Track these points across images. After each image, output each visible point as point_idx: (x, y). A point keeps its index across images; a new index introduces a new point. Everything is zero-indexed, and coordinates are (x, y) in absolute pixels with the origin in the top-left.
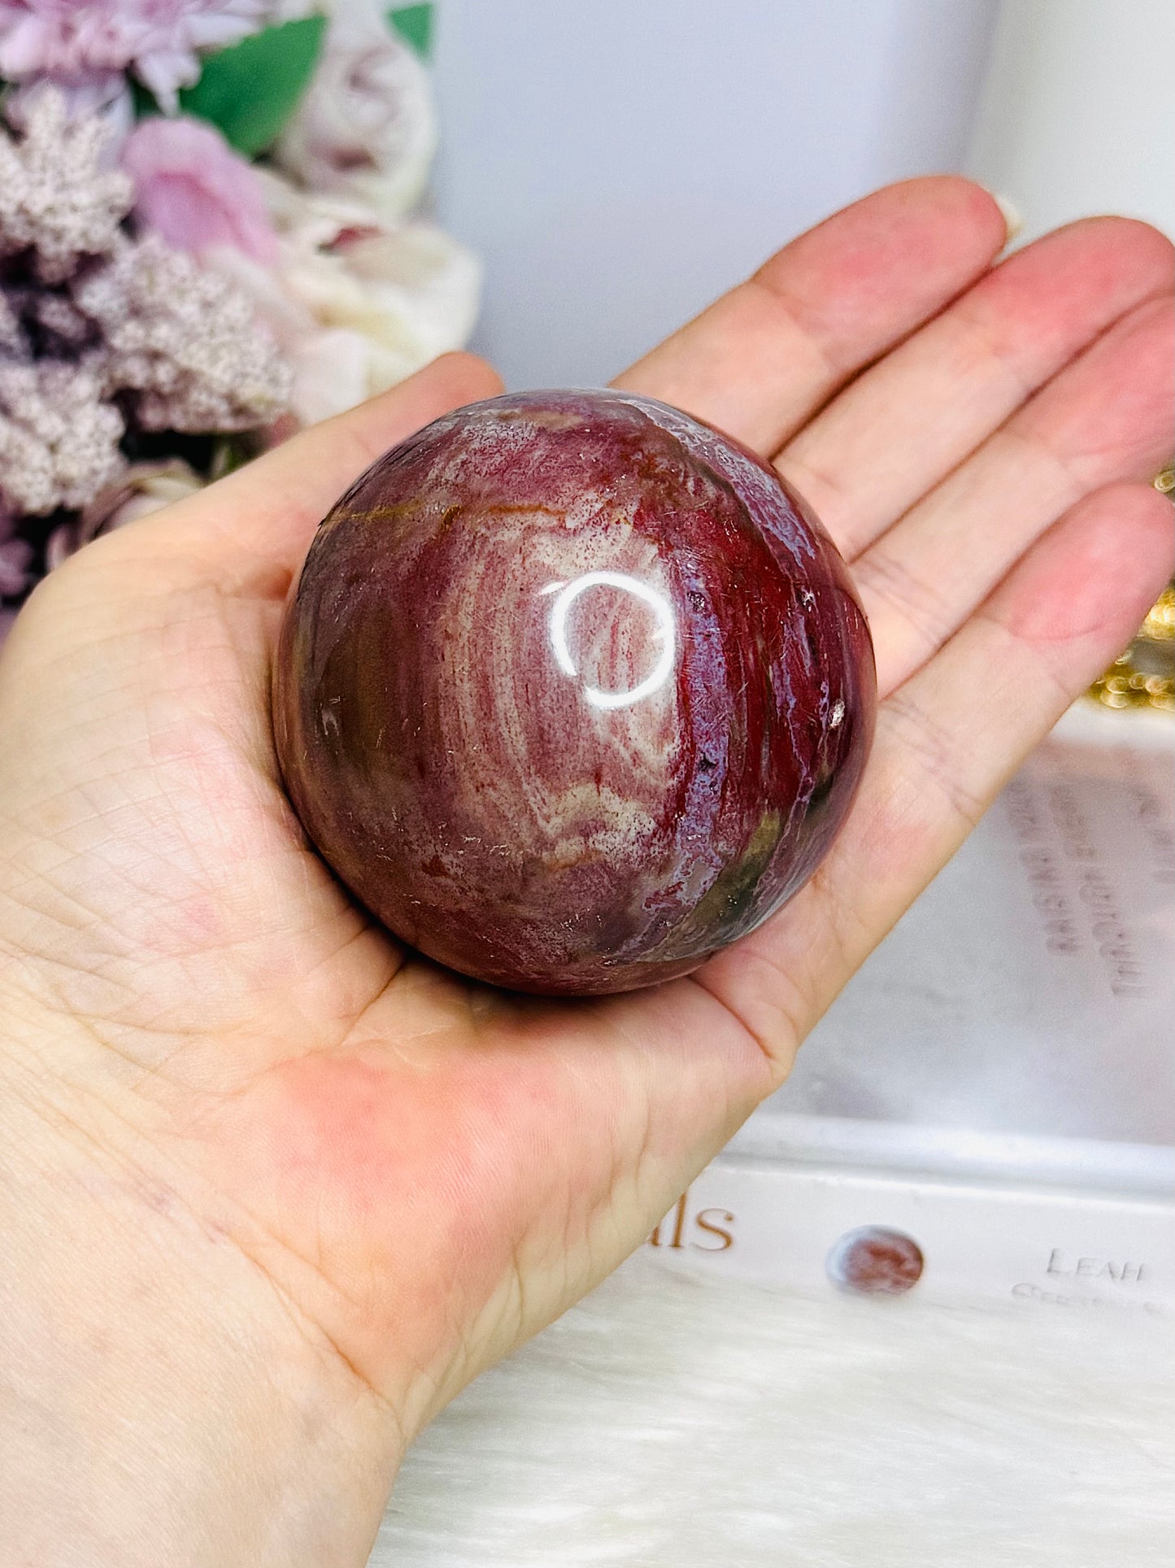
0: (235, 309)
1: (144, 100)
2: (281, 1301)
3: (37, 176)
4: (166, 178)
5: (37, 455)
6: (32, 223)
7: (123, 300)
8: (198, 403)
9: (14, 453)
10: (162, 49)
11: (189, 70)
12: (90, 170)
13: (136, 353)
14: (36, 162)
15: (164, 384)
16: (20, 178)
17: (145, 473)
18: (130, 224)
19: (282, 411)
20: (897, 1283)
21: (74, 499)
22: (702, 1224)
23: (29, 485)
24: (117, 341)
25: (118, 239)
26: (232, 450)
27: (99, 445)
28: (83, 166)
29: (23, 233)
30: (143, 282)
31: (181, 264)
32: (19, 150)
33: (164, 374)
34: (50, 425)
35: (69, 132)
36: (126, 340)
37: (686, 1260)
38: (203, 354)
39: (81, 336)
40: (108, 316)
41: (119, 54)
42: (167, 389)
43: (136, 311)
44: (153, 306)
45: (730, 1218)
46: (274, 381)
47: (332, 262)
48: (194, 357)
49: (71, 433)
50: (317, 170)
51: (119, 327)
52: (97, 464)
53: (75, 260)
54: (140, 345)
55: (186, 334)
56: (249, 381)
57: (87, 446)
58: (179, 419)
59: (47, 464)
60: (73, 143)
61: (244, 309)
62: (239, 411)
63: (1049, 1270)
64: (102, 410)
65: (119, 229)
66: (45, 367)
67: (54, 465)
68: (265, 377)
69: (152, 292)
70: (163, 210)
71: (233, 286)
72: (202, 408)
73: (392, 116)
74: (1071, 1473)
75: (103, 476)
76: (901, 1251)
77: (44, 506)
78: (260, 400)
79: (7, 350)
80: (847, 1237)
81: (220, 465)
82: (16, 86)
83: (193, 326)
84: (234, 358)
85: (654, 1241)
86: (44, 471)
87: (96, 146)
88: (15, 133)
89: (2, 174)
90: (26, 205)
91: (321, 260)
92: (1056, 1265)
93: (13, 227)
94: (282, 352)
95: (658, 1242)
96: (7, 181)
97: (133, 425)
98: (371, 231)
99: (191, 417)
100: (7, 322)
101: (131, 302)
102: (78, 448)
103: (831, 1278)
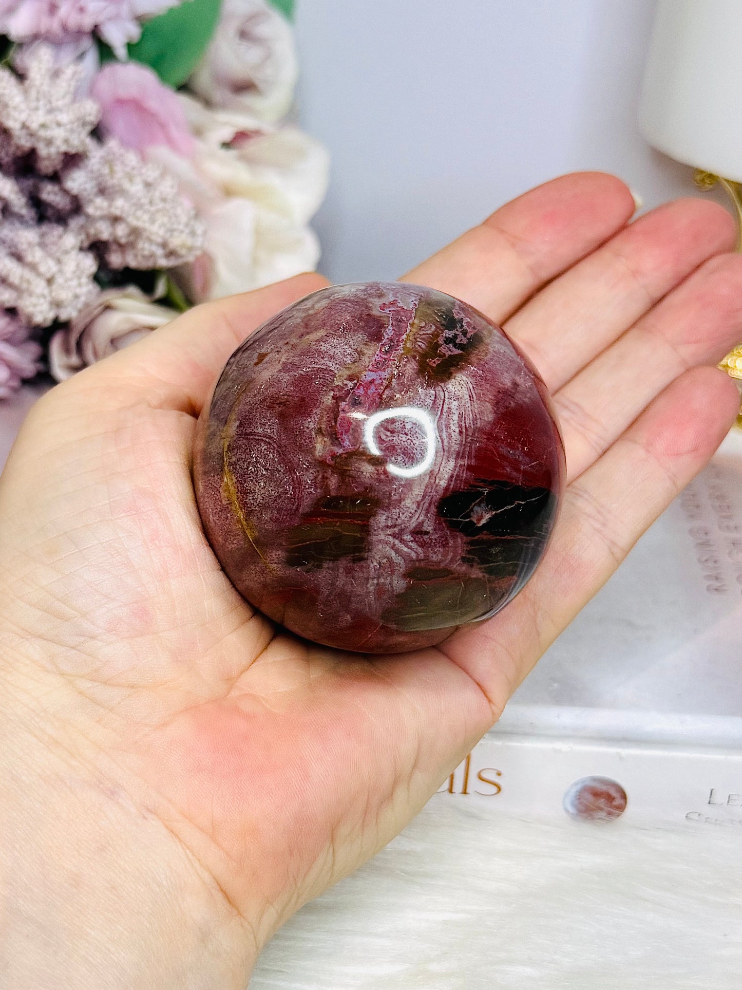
0: (167, 187)
1: (105, 52)
2: (187, 857)
3: (33, 104)
4: (121, 102)
5: (39, 286)
6: (32, 135)
7: (94, 183)
8: (143, 249)
9: (24, 286)
10: (115, 18)
11: (134, 31)
12: (68, 99)
13: (102, 218)
14: (33, 94)
15: (121, 237)
16: (23, 106)
17: (113, 296)
18: (98, 133)
19: (198, 253)
20: (610, 814)
21: (64, 316)
22: (481, 778)
23: (35, 306)
24: (90, 210)
25: (90, 143)
26: (168, 281)
27: (79, 278)
28: (64, 97)
29: (27, 141)
30: (106, 171)
31: (132, 158)
32: (21, 87)
33: (121, 231)
34: (48, 266)
35: (56, 74)
36: (97, 208)
37: (472, 800)
38: (146, 217)
39: (68, 207)
40: (85, 194)
41: (88, 22)
42: (123, 241)
43: (102, 191)
44: (113, 186)
45: (499, 774)
46: (193, 233)
47: (232, 153)
48: (140, 220)
49: (61, 271)
50: (218, 95)
51: (91, 201)
52: (78, 291)
53: (62, 158)
54: (105, 212)
55: (135, 204)
56: (176, 234)
57: (71, 280)
58: (133, 262)
59: (46, 291)
60: (58, 81)
61: (172, 187)
62: (171, 254)
63: (709, 803)
64: (82, 256)
65: (89, 137)
66: (45, 228)
67: (51, 292)
68: (187, 231)
69: (112, 178)
70: (119, 124)
71: (165, 172)
72: (146, 253)
73: (268, 56)
74: (725, 935)
75: (83, 299)
76: (613, 792)
77: (45, 320)
78: (183, 246)
79: (20, 218)
80: (576, 784)
81: (161, 289)
82: (21, 45)
83: (139, 199)
84: (166, 219)
85: (451, 791)
86: (44, 296)
87: (73, 83)
88: (20, 76)
89: (12, 104)
90: (27, 124)
91: (223, 153)
92: (714, 799)
93: (20, 138)
94: (198, 214)
95: (453, 791)
96: (15, 108)
97: (103, 265)
98: (257, 133)
99: (139, 257)
100: (19, 199)
101: (99, 184)
102: (67, 280)
103: (567, 811)
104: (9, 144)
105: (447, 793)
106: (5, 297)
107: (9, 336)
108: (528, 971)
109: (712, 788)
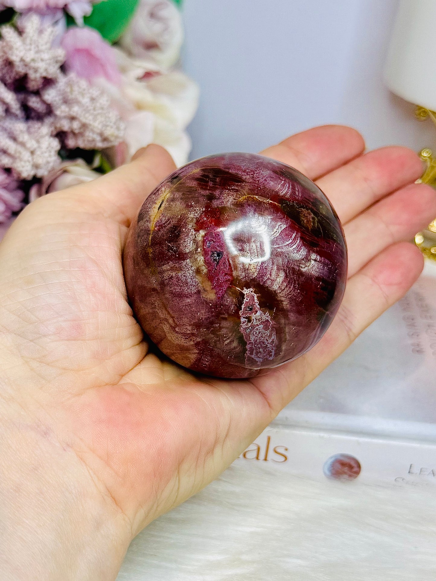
0: (104, 101)
1: (70, 20)
3: (28, 47)
4: (78, 51)
5: (26, 155)
6: (26, 65)
7: (61, 97)
8: (88, 136)
9: (17, 155)
11: (88, 9)
12: (48, 45)
13: (65, 117)
14: (28, 41)
15: (76, 129)
16: (22, 48)
17: (69, 165)
18: (64, 68)
19: (121, 140)
20: (350, 476)
21: (41, 173)
22: (276, 452)
23: (23, 167)
24: (58, 112)
25: (59, 73)
26: (102, 157)
27: (50, 152)
28: (46, 43)
29: (23, 69)
30: (68, 90)
31: (83, 83)
32: (22, 38)
33: (76, 125)
34: (31, 144)
35: (41, 32)
36: (62, 112)
37: (269, 465)
38: (91, 118)
39: (44, 111)
40: (55, 103)
41: (61, 2)
42: (77, 131)
43: (66, 101)
44: (72, 99)
45: (286, 450)
46: (118, 129)
47: (143, 84)
48: (87, 119)
49: (39, 147)
50: (137, 49)
51: (59, 107)
52: (49, 159)
53: (42, 81)
54: (67, 114)
55: (85, 110)
56: (108, 128)
57: (46, 152)
58: (82, 143)
59: (30, 159)
60: (43, 35)
61: (107, 101)
62: (105, 139)
63: (409, 472)
64: (52, 139)
65: (59, 70)
66: (30, 123)
67: (33, 159)
68: (115, 127)
69: (72, 94)
70: (77, 63)
71: (103, 92)
72: (90, 139)
73: (166, 29)
74: (416, 547)
75: (51, 165)
76: (353, 463)
77: (29, 175)
78: (112, 135)
79: (16, 116)
80: (331, 458)
81: (97, 162)
82: (21, 14)
83: (87, 107)
84: (103, 119)
85: (257, 458)
86: (29, 161)
87: (51, 37)
88: (20, 32)
89: (15, 46)
90: (24, 58)
91: (137, 84)
92: (412, 470)
93: (19, 67)
94: (121, 118)
95: (259, 458)
96: (17, 49)
97: (63, 146)
98: (157, 73)
99: (86, 142)
100: (16, 105)
101: (64, 98)
102: (42, 153)
103: (325, 473)
104: (12, 71)
105: (255, 459)
106: (6, 161)
107: (6, 185)
108: (299, 562)
109: (411, 463)
